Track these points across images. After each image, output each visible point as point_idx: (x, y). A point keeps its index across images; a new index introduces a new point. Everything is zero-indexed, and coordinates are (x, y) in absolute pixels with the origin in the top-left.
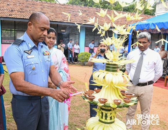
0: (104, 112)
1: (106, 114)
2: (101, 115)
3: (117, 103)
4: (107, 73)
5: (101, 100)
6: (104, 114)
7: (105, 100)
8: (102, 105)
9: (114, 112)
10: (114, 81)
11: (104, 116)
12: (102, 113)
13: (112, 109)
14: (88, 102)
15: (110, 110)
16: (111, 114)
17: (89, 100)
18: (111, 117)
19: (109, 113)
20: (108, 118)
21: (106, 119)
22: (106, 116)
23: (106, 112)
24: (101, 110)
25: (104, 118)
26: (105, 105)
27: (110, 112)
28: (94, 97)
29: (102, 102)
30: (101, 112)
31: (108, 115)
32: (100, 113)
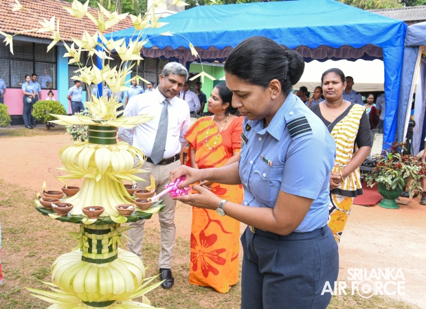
0: (94, 237)
1: (99, 242)
2: (87, 245)
3: (126, 213)
4: (96, 148)
5: (91, 210)
6: (94, 242)
7: (99, 208)
8: (94, 220)
9: (115, 234)
10: (115, 165)
11: (94, 246)
12: (90, 241)
13: (112, 229)
14: (57, 219)
15: (108, 231)
16: (109, 239)
17: (58, 214)
18: (111, 245)
19: (105, 238)
20: (105, 250)
21: (99, 252)
22: (100, 247)
23: (99, 237)
24: (86, 233)
25: (94, 250)
26: (98, 220)
27: (109, 234)
28: (68, 205)
29: (92, 214)
30: (86, 239)
31: (103, 242)
32: (84, 241)
